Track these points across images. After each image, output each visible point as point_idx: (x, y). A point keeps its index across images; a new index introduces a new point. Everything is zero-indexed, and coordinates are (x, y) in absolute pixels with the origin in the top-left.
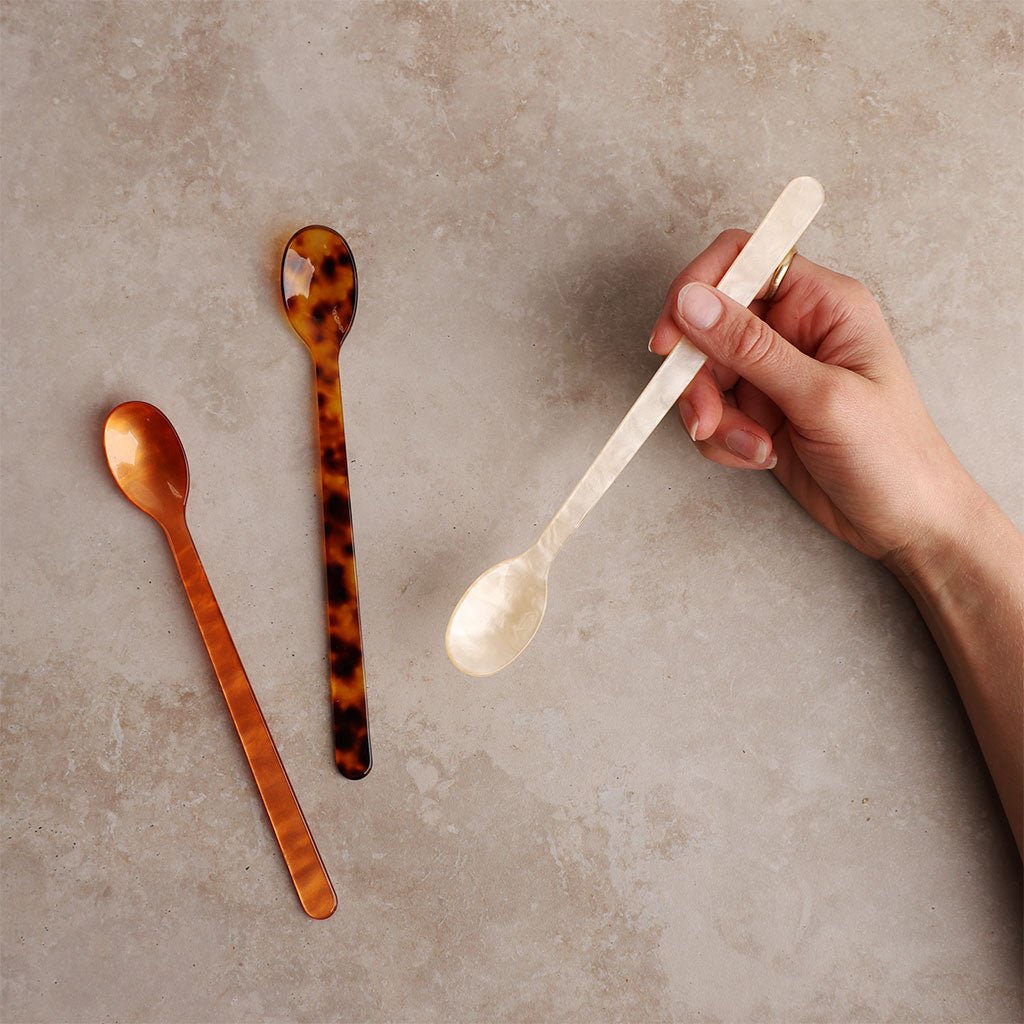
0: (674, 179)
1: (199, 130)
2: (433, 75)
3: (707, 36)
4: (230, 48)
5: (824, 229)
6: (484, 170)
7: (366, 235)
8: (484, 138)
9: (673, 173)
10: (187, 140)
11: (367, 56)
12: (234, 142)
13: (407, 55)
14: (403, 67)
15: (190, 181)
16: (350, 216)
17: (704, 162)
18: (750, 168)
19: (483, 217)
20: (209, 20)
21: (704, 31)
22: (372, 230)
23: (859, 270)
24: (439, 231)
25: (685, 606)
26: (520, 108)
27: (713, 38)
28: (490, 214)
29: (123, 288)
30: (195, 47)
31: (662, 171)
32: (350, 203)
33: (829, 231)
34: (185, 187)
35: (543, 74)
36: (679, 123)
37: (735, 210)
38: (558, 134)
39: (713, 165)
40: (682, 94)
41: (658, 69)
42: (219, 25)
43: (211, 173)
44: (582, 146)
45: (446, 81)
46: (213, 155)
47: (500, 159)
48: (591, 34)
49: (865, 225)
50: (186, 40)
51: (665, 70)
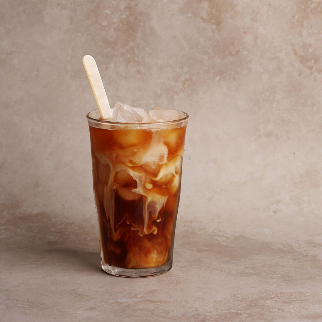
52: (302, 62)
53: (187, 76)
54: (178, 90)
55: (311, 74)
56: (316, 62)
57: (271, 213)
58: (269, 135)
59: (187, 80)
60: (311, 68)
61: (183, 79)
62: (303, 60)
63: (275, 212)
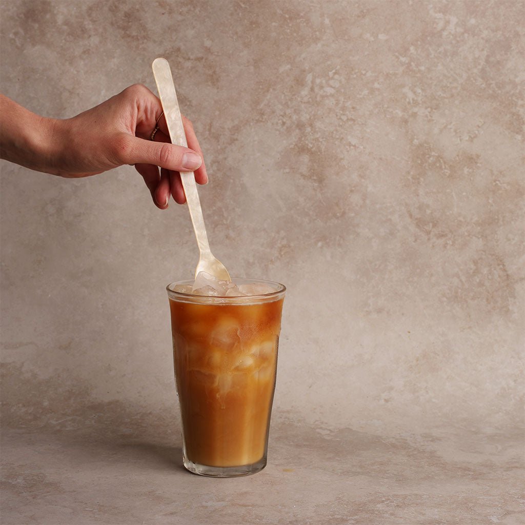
0: (416, 219)
1: (219, 204)
2: (315, 178)
3: (429, 158)
4: (230, 169)
5: (479, 238)
6: (337, 218)
7: (289, 246)
8: (337, 204)
9: (416, 217)
10: (214, 208)
11: (287, 170)
12: (234, 209)
13: (304, 169)
14: (302, 175)
15: (216, 226)
16: (283, 239)
17: (428, 212)
18: (448, 214)
19: (338, 238)
20: (221, 157)
21: (428, 156)
22: (292, 244)
23: (493, 255)
24: (320, 244)
25: (427, 391)
26: (352, 191)
27: (431, 159)
28: (340, 236)
29: (191, 271)
30: (216, 168)
31: (411, 216)
32: (283, 233)
33: (481, 239)
34: (214, 228)
35: (361, 177)
36: (418, 195)
37: (442, 231)
38: (368, 202)
39: (432, 213)
40: (419, 183)
41: (408, 173)
42: (225, 159)
43: (225, 223)
44: (378, 206)
45: (320, 181)
46: (225, 215)
47: (344, 213)
48: (381, 159)
49: (496, 236)
50: (212, 166)
51: (412, 173)
52: (418, 226)
53: (284, 242)
54: (273, 258)
55: (429, 239)
56: (434, 226)
57: (382, 402)
58: (379, 311)
59: (284, 246)
60: (428, 233)
61: (280, 245)
62: (420, 223)
63: (387, 401)
